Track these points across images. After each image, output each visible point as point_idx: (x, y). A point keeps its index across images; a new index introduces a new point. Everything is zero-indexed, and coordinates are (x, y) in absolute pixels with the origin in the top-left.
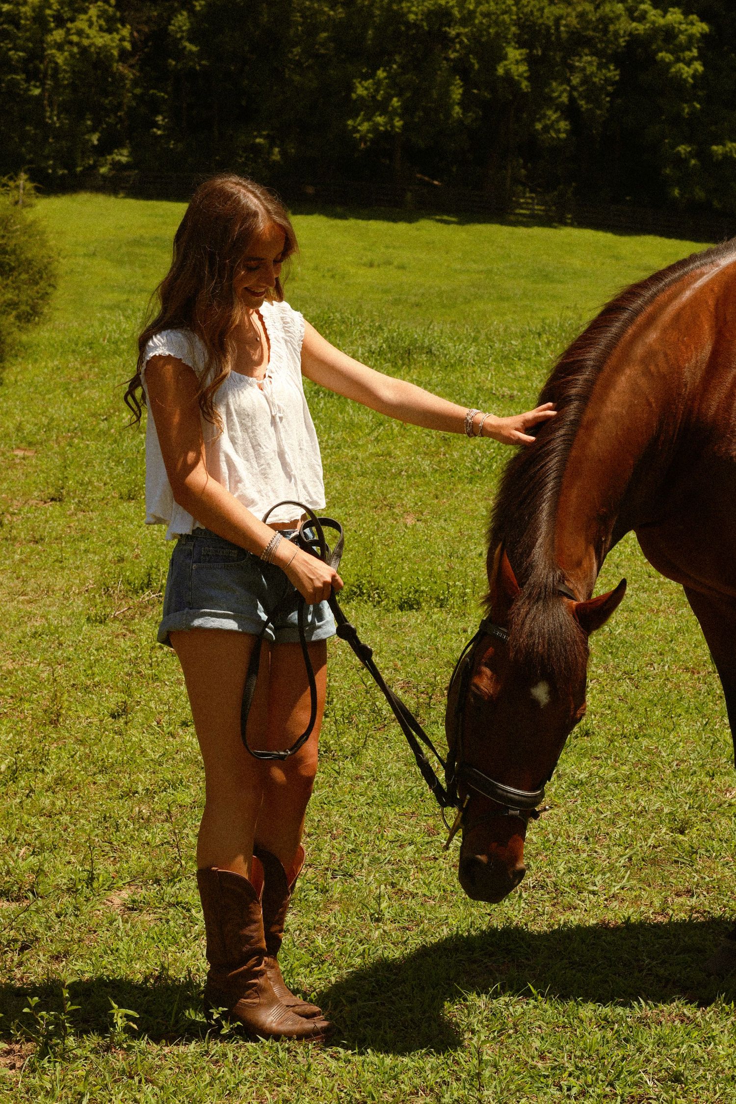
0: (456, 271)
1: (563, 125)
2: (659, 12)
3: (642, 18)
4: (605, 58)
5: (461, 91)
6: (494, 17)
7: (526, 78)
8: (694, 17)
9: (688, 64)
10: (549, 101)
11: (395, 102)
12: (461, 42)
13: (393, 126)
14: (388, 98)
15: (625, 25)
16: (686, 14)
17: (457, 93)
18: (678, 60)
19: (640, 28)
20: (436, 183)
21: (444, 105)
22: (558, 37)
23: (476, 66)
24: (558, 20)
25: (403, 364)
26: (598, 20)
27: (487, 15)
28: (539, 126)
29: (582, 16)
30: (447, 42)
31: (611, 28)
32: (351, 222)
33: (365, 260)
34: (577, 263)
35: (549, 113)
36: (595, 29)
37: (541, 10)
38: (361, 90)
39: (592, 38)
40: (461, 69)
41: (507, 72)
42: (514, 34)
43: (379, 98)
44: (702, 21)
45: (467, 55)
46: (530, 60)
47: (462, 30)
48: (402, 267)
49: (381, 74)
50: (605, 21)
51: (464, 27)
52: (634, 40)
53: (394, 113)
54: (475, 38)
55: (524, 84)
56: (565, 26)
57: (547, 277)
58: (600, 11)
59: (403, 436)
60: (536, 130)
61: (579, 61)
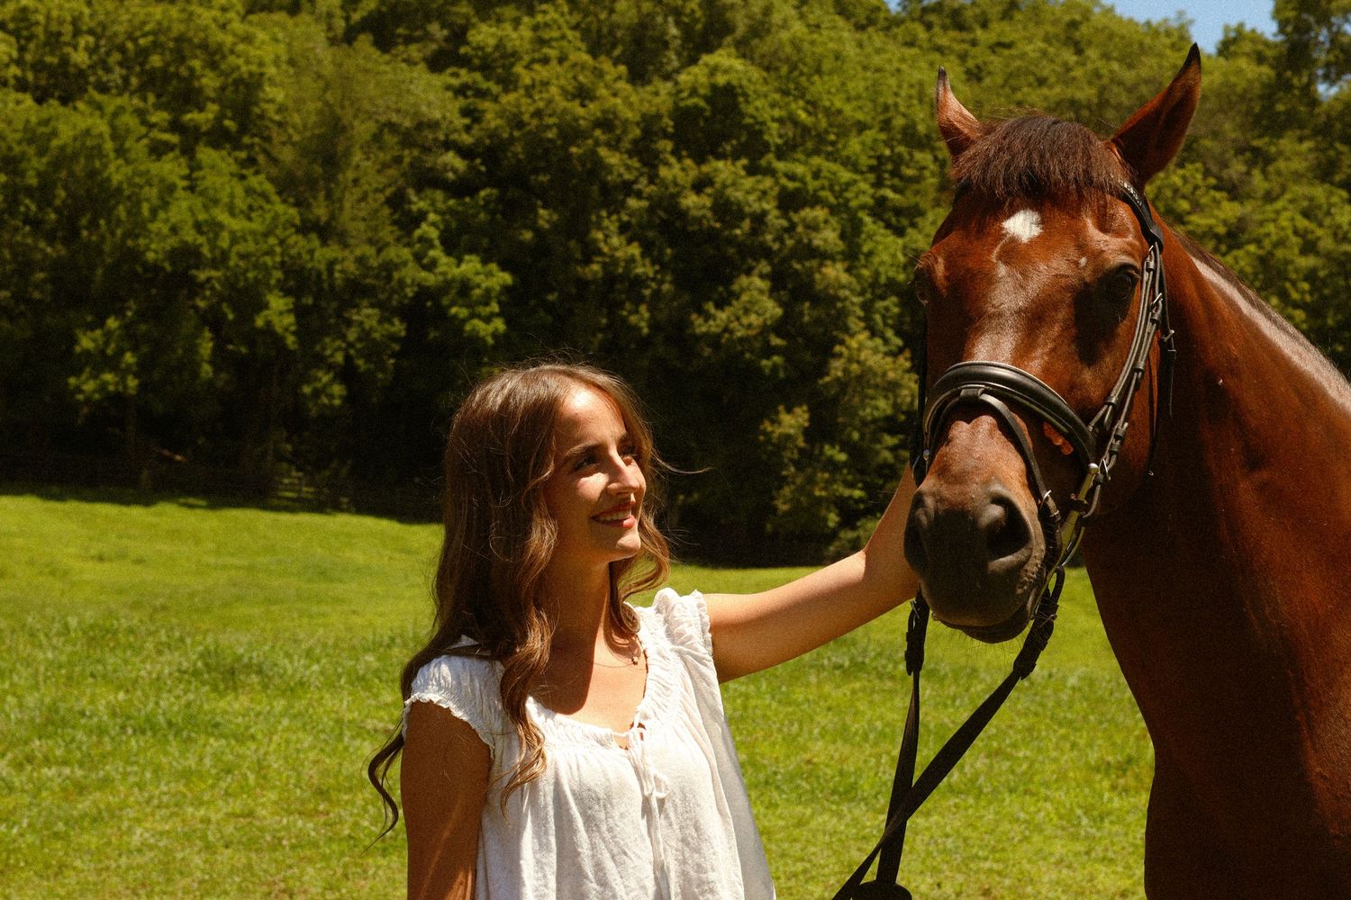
0: (208, 565)
1: (337, 389)
2: (452, 260)
3: (431, 266)
4: (387, 312)
5: (211, 345)
6: (254, 259)
7: (294, 333)
8: (493, 267)
9: (488, 319)
10: (320, 361)
11: (129, 358)
12: (213, 288)
13: (125, 387)
14: (120, 353)
15: (412, 274)
16: (485, 262)
17: (206, 347)
18: (473, 316)
19: (430, 279)
20: (178, 458)
21: (189, 363)
22: (332, 287)
23: (231, 317)
24: (331, 265)
25: (227, 688)
26: (380, 266)
27: (243, 256)
28: (307, 390)
29: (361, 260)
30: (195, 288)
31: (396, 275)
32: (72, 506)
33: (93, 552)
34: (359, 558)
35: (320, 374)
36: (377, 277)
37: (311, 252)
38: (86, 342)
39: (374, 287)
40: (213, 320)
41: (268, 323)
42: (278, 281)
43: (109, 352)
44: (503, 269)
45: (219, 304)
46: (300, 312)
47: (214, 273)
48: (139, 561)
49: (112, 323)
50: (389, 268)
51: (216, 268)
52: (424, 292)
53: (128, 370)
54: (230, 283)
55: (291, 340)
56: (342, 271)
57: (323, 574)
58: (384, 254)
59: (263, 788)
60: (304, 395)
61: (358, 313)
